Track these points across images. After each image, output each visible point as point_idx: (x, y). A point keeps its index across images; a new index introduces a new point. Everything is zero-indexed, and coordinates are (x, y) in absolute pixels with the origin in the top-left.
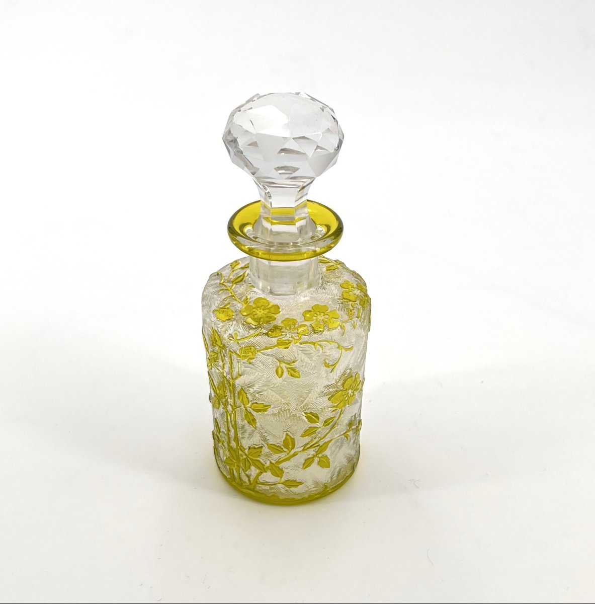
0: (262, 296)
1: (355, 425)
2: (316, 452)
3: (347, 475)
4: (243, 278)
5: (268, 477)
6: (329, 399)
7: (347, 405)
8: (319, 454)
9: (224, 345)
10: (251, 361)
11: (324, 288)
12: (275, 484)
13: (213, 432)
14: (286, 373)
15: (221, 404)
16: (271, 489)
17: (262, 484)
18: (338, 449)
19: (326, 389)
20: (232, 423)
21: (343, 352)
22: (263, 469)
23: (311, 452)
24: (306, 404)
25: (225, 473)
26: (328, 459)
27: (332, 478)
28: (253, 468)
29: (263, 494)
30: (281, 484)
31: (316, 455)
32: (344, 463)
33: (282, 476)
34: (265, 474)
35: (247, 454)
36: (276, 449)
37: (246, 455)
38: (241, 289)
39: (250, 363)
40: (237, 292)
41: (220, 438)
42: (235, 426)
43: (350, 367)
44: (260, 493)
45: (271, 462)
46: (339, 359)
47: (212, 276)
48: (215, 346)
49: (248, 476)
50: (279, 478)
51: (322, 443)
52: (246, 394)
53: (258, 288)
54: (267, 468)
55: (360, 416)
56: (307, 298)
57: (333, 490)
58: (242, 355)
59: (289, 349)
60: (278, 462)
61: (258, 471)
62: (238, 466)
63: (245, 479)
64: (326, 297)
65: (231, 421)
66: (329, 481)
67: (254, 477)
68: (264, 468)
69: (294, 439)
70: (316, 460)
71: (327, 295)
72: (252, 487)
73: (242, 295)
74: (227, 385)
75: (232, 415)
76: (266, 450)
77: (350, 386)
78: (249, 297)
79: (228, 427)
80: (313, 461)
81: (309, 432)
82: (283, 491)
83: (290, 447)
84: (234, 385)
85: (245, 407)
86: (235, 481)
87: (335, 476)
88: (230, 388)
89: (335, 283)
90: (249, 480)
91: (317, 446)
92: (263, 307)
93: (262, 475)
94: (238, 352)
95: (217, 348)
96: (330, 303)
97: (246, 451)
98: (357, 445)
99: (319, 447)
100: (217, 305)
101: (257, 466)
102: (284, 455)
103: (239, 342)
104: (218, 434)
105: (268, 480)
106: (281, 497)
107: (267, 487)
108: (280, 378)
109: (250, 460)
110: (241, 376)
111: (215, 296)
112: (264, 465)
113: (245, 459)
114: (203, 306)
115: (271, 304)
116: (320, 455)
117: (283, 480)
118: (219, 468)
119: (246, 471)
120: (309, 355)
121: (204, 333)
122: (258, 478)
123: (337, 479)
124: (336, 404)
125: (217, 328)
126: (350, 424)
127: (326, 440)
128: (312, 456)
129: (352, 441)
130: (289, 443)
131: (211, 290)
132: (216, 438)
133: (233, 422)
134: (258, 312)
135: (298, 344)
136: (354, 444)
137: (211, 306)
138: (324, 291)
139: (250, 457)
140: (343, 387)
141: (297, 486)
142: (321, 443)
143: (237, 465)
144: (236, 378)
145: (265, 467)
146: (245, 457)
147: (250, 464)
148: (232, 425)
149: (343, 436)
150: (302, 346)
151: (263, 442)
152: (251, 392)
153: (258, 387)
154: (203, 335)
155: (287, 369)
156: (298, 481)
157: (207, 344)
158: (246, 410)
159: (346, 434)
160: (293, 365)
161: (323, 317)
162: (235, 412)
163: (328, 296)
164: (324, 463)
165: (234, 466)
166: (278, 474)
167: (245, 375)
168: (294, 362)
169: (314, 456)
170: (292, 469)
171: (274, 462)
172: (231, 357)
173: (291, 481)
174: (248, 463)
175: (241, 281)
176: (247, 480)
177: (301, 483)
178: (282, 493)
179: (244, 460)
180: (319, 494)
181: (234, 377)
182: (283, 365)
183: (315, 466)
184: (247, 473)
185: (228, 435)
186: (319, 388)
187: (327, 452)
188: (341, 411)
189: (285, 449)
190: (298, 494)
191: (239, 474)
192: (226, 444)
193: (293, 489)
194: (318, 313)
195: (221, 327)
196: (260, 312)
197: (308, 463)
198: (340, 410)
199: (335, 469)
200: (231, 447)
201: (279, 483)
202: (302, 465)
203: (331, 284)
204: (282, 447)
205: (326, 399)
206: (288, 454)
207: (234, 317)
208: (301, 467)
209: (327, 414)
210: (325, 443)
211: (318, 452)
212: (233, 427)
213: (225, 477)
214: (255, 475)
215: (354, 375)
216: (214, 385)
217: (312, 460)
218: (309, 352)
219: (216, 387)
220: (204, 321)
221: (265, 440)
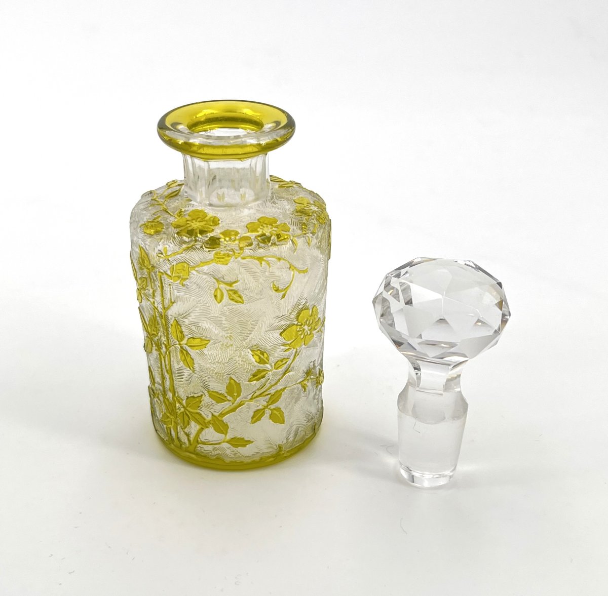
0: (200, 208)
1: (315, 375)
2: (267, 402)
3: (307, 437)
4: (178, 193)
5: (210, 434)
6: (281, 334)
7: (304, 346)
8: (270, 405)
9: (153, 267)
10: (185, 283)
11: (274, 203)
12: (219, 444)
13: (149, 387)
14: (226, 298)
15: (154, 345)
16: (215, 449)
17: (204, 443)
18: (294, 401)
19: (277, 321)
20: (166, 368)
21: (295, 274)
22: (204, 425)
23: (262, 402)
24: (252, 338)
25: (162, 436)
26: (282, 413)
27: (287, 439)
28: (193, 423)
29: (205, 456)
30: (226, 443)
31: (267, 406)
32: (303, 421)
33: (227, 432)
34: (206, 430)
35: (185, 404)
36: (218, 398)
37: (184, 407)
38: (174, 204)
39: (183, 285)
40: (170, 206)
41: (155, 392)
42: (170, 372)
43: (305, 296)
44: (201, 456)
45: (213, 415)
46: (291, 282)
47: (144, 196)
48: (143, 269)
49: (188, 435)
50: (224, 435)
51: (274, 391)
52: (181, 326)
53: (196, 201)
54: (209, 422)
55: (321, 365)
56: (252, 211)
57: (289, 454)
58: (174, 275)
59: (228, 265)
60: (222, 415)
61: (198, 427)
62: (176, 424)
63: (184, 439)
64: (276, 211)
65: (165, 365)
66: (285, 441)
67: (195, 435)
68: (205, 423)
69: (239, 384)
70: (268, 412)
71: (277, 210)
72: (191, 449)
73: (175, 209)
74: (158, 318)
75: (167, 359)
76: (206, 399)
77: (307, 321)
78: (183, 210)
79: (162, 374)
80: (264, 413)
81: (257, 375)
82: (228, 452)
83: (235, 394)
84: (166, 316)
85: (180, 344)
86: (173, 443)
87: (291, 435)
88: (162, 322)
89: (288, 199)
90: (189, 440)
91: (268, 395)
92: (199, 220)
93: (203, 432)
94: (169, 272)
95: (145, 271)
96: (281, 217)
97: (184, 402)
98: (318, 401)
99: (270, 396)
100: (145, 220)
101: (197, 420)
102: (228, 406)
103: (170, 259)
104: (153, 387)
105: (210, 439)
106: (228, 460)
107: (210, 448)
108: (219, 303)
109: (189, 414)
110: (173, 303)
111: (145, 212)
112: (205, 419)
113: (183, 412)
114: (131, 223)
115: (209, 216)
116: (272, 407)
117: (228, 437)
118: (156, 430)
119: (186, 427)
120: (253, 274)
121: (132, 257)
122: (199, 436)
123: (294, 440)
124: (289, 342)
125: (146, 244)
126: (308, 373)
127: (279, 387)
128: (264, 407)
129: (312, 394)
130: (234, 388)
131: (142, 207)
132: (152, 392)
133: (168, 367)
134: (192, 224)
135: (239, 259)
136: (314, 399)
137: (138, 222)
138: (274, 205)
139: (188, 408)
140: (297, 320)
141: (244, 446)
142: (272, 391)
143: (174, 422)
144: (168, 308)
145: (206, 421)
146: (182, 410)
147: (189, 419)
148: (167, 371)
149: (300, 386)
150: (244, 261)
151: (203, 390)
152: (186, 323)
153: (194, 317)
154: (132, 260)
155: (227, 291)
156: (246, 439)
157: (135, 270)
158: (181, 347)
159: (302, 383)
160: (235, 286)
161: (270, 230)
162: (169, 353)
163: (279, 211)
164: (277, 417)
165: (171, 424)
166: (222, 431)
167: (179, 303)
168: (235, 282)
169: (265, 407)
170: (238, 425)
171: (216, 414)
172: (161, 281)
173: (238, 439)
174: (186, 418)
175: (176, 195)
176: (186, 441)
177: (249, 442)
178: (227, 456)
179: (182, 414)
180: (272, 456)
181: (166, 306)
182: (222, 286)
183: (266, 420)
184: (186, 430)
185: (163, 384)
186: (269, 319)
187: (281, 404)
188: (296, 352)
189: (229, 398)
190: (247, 457)
191: (178, 433)
192: (161, 398)
193: (240, 449)
194: (265, 226)
195: (149, 244)
196: (196, 224)
197: (257, 416)
198: (295, 350)
199: (291, 427)
200: (168, 399)
201: (224, 442)
202: (251, 419)
203: (283, 199)
204: (226, 395)
205: (276, 334)
206: (233, 404)
207: (164, 230)
208: (250, 421)
209: (279, 353)
210: (277, 391)
211: (270, 403)
212: (168, 373)
213: (162, 440)
214: (196, 432)
215: (310, 308)
216: (145, 322)
217: (262, 412)
218: (253, 270)
219: (148, 323)
220: (132, 241)
221: (206, 387)
